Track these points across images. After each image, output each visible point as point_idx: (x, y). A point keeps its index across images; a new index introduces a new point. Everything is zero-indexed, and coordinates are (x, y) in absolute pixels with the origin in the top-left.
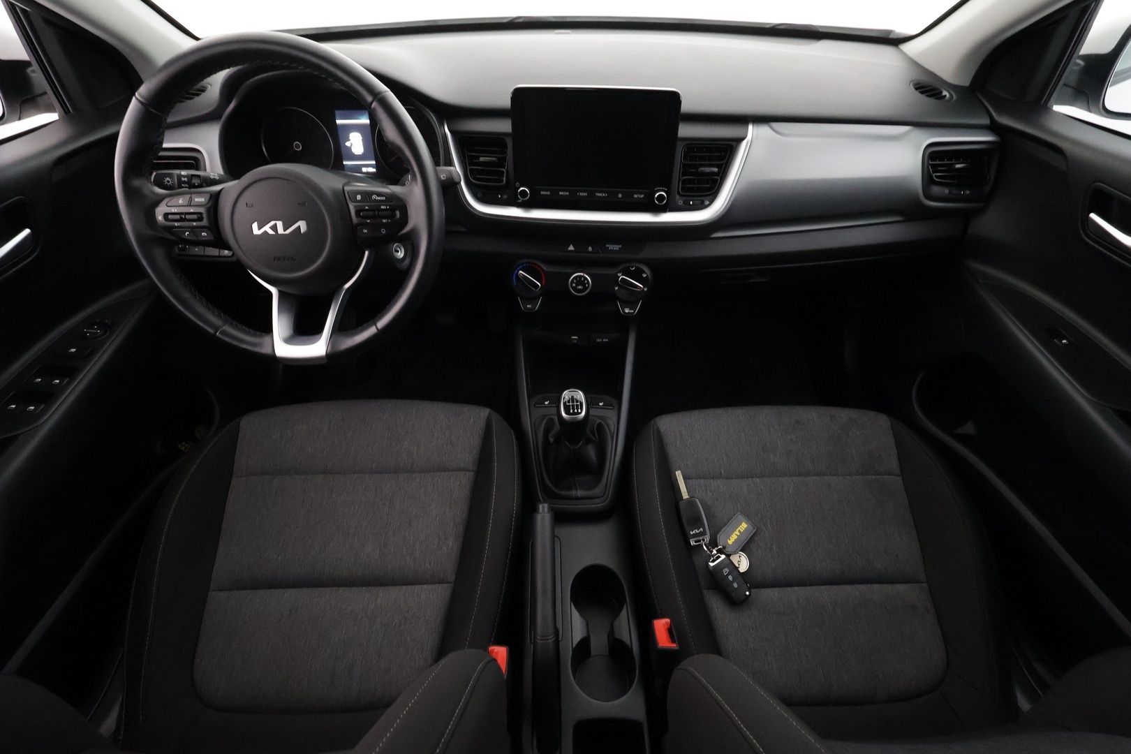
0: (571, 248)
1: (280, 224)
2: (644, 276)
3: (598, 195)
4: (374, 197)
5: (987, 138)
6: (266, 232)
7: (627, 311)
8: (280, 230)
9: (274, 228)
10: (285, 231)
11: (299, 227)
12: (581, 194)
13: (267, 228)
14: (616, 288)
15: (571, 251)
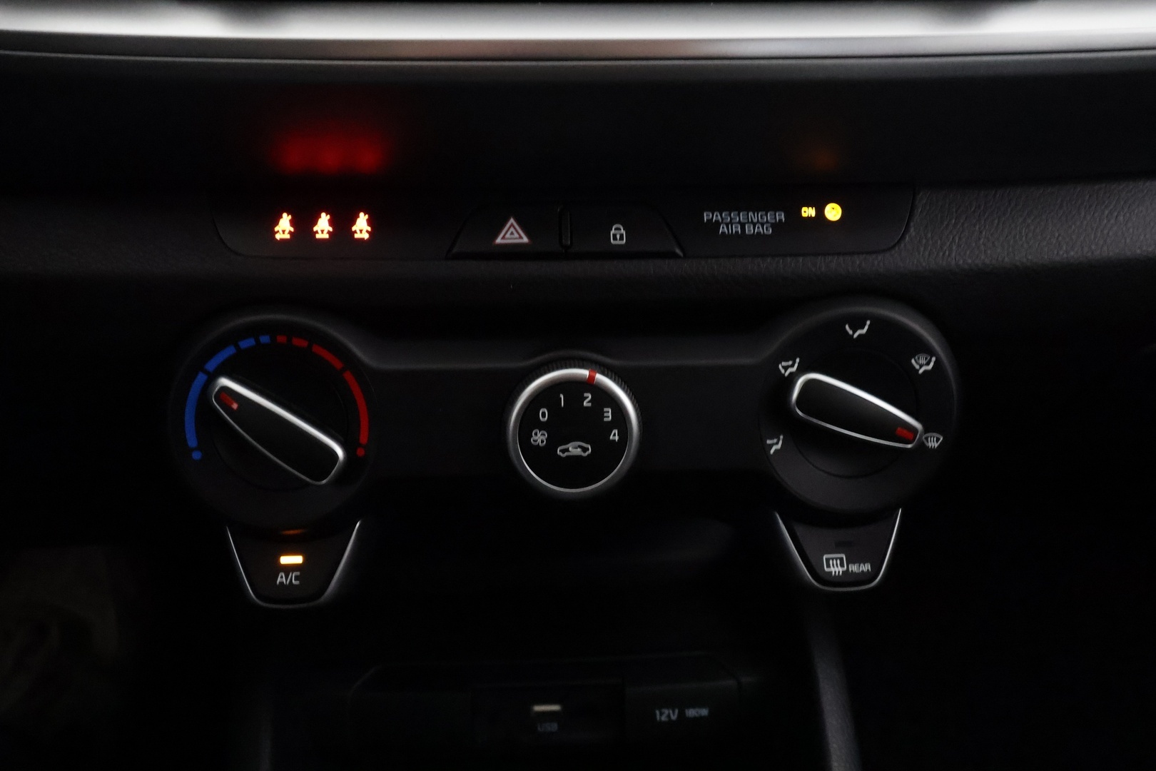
0: (512, 234)
2: (923, 365)
7: (835, 566)
14: (776, 445)
15: (512, 253)
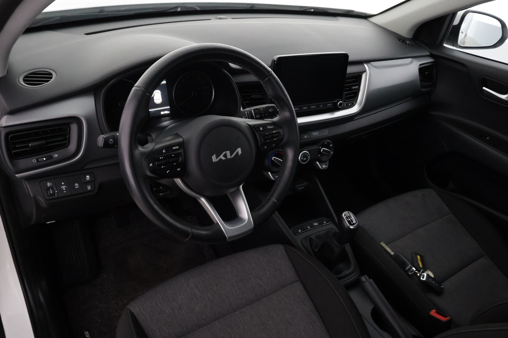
1: (228, 153)
2: (331, 146)
3: (312, 107)
4: (268, 127)
5: (429, 60)
6: (221, 159)
7: (324, 167)
8: (229, 156)
9: (225, 156)
10: (231, 156)
11: (238, 152)
12: (304, 108)
13: (222, 157)
14: (319, 155)
